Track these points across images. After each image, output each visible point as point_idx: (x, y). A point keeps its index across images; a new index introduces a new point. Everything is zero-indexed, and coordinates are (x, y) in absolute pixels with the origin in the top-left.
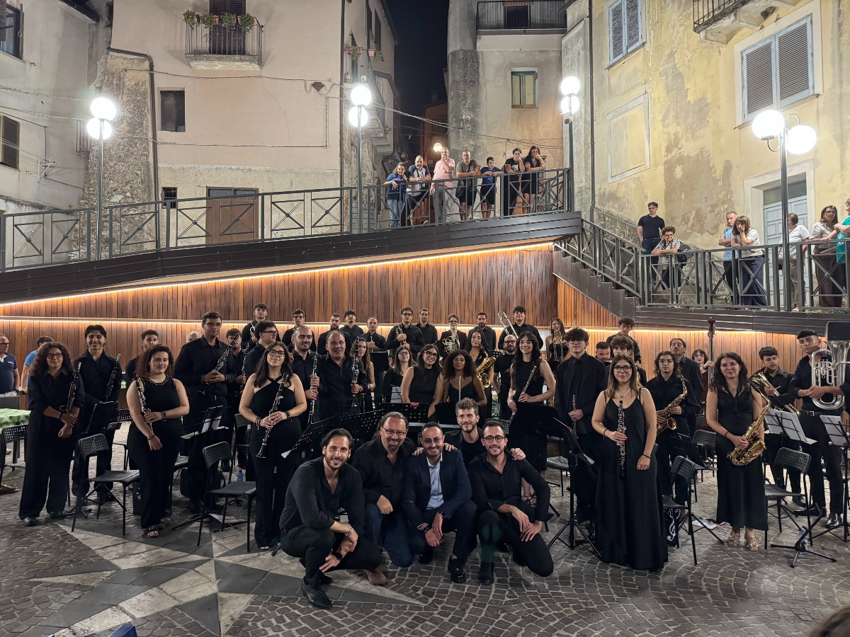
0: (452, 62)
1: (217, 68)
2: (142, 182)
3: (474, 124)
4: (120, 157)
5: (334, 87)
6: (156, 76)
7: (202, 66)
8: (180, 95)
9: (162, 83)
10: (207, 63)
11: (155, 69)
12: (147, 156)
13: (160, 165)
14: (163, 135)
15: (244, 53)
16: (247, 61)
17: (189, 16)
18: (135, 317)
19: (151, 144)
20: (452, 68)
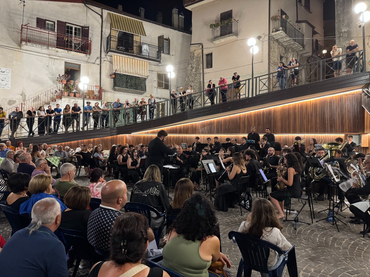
0: (336, 5)
1: (222, 41)
2: (198, 88)
3: (349, 33)
4: (193, 81)
5: (266, 36)
6: (204, 50)
7: (217, 42)
8: (211, 54)
9: (206, 52)
10: (218, 41)
11: (204, 47)
12: (200, 79)
13: (205, 81)
14: (206, 70)
15: (232, 33)
16: (231, 36)
17: (211, 26)
18: (184, 133)
19: (202, 75)
20: (336, 8)
